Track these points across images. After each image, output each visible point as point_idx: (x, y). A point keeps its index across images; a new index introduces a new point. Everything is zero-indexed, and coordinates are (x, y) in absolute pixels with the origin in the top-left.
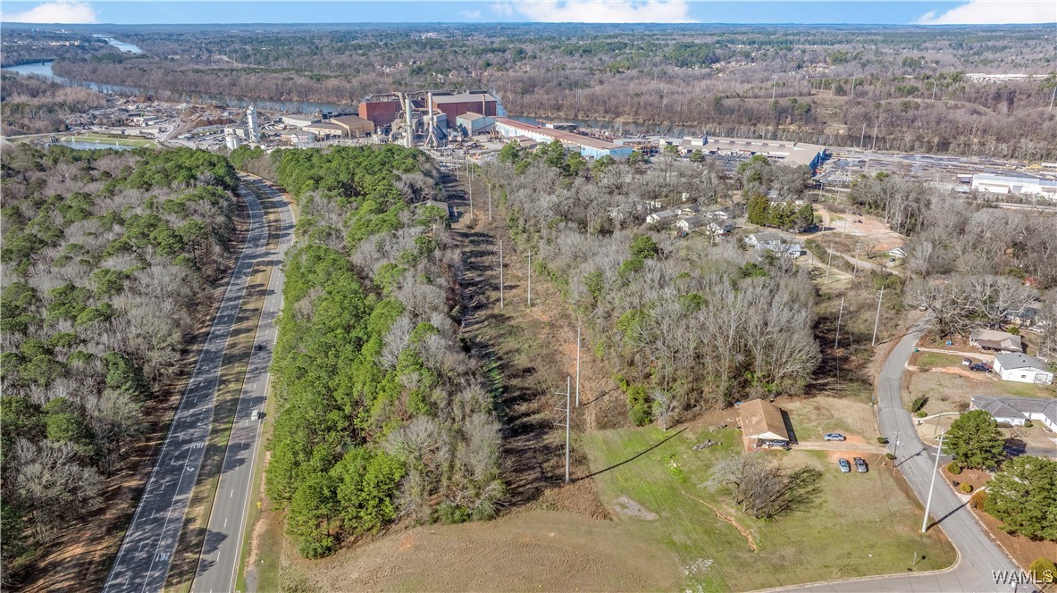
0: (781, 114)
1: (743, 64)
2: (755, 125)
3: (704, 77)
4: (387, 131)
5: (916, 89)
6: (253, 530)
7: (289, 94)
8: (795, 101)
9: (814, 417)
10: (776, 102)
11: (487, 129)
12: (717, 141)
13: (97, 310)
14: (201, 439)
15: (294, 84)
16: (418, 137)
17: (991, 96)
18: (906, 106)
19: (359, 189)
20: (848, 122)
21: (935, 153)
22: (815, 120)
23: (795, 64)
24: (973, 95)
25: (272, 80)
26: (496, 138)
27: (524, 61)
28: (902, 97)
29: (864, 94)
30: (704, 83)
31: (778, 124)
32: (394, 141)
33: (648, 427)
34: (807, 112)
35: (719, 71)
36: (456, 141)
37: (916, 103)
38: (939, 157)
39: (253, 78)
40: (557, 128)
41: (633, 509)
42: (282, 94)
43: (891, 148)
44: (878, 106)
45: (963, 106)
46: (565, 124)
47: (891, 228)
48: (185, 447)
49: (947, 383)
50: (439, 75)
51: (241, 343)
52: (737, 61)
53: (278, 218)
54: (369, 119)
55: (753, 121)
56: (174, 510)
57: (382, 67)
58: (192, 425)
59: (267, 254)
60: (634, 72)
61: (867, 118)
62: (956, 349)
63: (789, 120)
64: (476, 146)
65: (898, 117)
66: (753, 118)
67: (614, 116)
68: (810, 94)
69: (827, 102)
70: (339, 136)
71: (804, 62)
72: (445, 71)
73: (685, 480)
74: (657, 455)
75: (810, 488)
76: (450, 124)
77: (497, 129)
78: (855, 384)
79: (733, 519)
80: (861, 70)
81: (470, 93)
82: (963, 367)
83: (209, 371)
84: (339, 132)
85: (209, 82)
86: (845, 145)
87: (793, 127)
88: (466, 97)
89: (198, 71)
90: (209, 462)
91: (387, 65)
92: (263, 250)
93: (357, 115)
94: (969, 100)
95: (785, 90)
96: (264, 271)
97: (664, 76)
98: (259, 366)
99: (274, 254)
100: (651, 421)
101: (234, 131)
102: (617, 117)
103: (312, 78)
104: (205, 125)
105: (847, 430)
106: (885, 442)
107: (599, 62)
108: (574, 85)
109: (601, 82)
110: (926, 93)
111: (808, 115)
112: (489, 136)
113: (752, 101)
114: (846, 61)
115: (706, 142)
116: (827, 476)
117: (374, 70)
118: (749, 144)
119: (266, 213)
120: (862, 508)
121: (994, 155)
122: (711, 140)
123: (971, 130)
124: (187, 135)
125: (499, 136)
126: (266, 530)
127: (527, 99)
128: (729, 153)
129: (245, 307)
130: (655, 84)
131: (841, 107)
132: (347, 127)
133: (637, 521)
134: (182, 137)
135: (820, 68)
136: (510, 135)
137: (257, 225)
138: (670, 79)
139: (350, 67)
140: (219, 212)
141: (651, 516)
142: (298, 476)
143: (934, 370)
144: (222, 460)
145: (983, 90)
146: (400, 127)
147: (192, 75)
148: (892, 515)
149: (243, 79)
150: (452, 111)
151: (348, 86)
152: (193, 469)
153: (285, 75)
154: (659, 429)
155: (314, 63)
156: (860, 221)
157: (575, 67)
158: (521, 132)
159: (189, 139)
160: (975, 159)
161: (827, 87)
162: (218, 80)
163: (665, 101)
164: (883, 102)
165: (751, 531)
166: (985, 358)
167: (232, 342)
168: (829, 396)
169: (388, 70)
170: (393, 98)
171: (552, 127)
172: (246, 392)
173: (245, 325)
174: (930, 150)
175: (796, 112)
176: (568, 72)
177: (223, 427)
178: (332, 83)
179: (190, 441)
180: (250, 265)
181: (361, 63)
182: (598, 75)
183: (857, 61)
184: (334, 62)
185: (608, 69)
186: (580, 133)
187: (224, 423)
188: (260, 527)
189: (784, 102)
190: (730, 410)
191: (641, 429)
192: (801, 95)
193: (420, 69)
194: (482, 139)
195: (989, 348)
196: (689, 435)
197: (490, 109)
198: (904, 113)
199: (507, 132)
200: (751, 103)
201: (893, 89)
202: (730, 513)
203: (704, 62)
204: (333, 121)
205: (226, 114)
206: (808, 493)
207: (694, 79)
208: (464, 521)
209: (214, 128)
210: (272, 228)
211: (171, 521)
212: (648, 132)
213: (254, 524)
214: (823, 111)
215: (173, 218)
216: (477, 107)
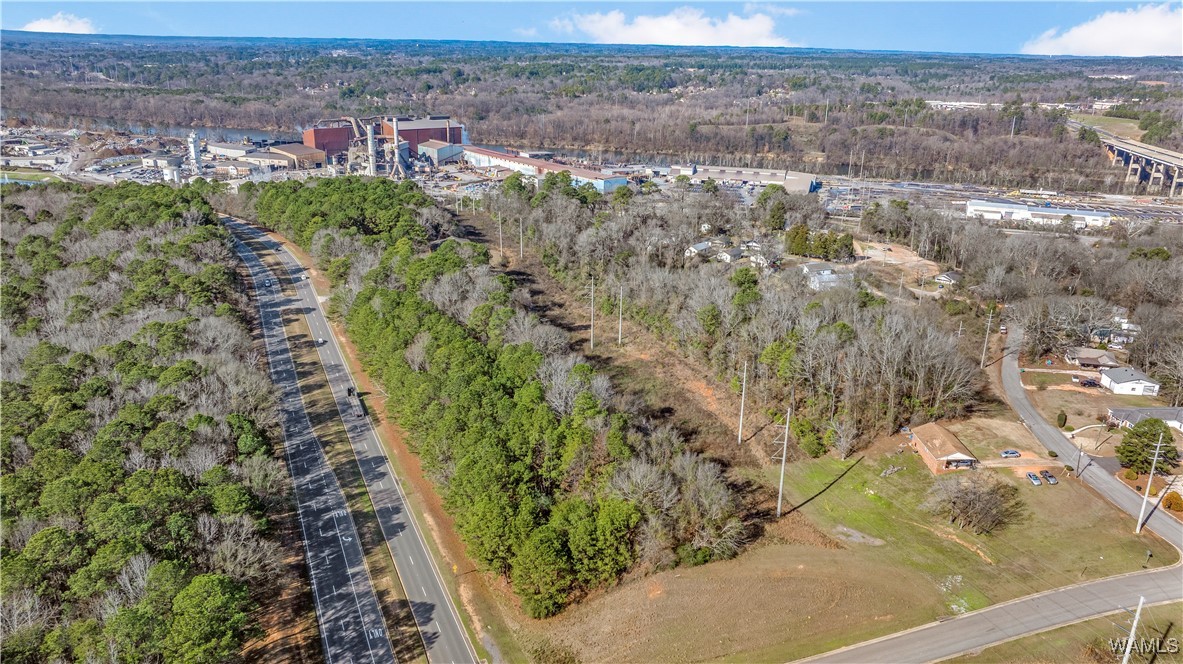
0: (759, 141)
1: (701, 88)
2: (732, 153)
3: (666, 103)
4: (342, 160)
5: (887, 116)
6: (459, 596)
7: (201, 120)
8: (771, 128)
9: (980, 437)
10: (754, 130)
11: (455, 159)
12: (706, 170)
13: (183, 369)
14: (340, 505)
15: (206, 107)
16: (379, 168)
17: (957, 124)
18: (882, 133)
19: (371, 226)
20: (826, 150)
21: (921, 181)
22: (793, 147)
23: (754, 89)
24: (942, 123)
25: (178, 104)
26: (467, 169)
27: (467, 84)
28: (874, 123)
29: (836, 121)
30: (667, 109)
31: (756, 152)
32: (353, 172)
33: (823, 459)
34: (785, 139)
35: (680, 96)
36: (424, 172)
37: (891, 129)
38: (925, 184)
39: (152, 100)
40: (533, 156)
41: (857, 537)
42: (192, 119)
43: (877, 175)
44: (855, 133)
45: (934, 134)
46: (540, 153)
47: (921, 255)
48: (327, 516)
49: (1071, 399)
50: (375, 99)
51: (321, 400)
52: (695, 86)
53: (277, 260)
54: (317, 147)
55: (731, 149)
56: (357, 584)
57: (305, 88)
58: (319, 492)
59: (289, 301)
60: (593, 97)
61: (845, 146)
62: (1057, 368)
63: (766, 148)
64: (448, 177)
65: (875, 144)
66: (732, 146)
67: (583, 144)
68: (783, 122)
69: (802, 129)
70: (285, 167)
71: (763, 87)
72: (382, 94)
73: (890, 505)
74: (847, 484)
75: (1013, 502)
76: (412, 152)
77: (466, 159)
78: (994, 405)
79: (954, 537)
80: (821, 96)
81: (431, 118)
82: (1075, 384)
83: (299, 432)
84: (284, 163)
85: (95, 104)
86: (832, 173)
87: (771, 155)
88: (426, 123)
89: (78, 91)
90: (365, 530)
91: (310, 86)
92: (280, 297)
93: (302, 143)
94: (938, 127)
95: (757, 117)
96: (297, 320)
97: (624, 101)
98: (356, 423)
99: (298, 300)
100: (825, 452)
101: (155, 162)
102: (587, 145)
103: (226, 101)
104: (113, 155)
105: (1017, 447)
106: (1054, 455)
107: (550, 85)
108: (531, 110)
109: (559, 107)
110: (897, 120)
111: (785, 142)
112: (458, 166)
113: (725, 127)
114: (806, 86)
115: (695, 172)
116: (1023, 490)
117: (297, 92)
118: (739, 173)
119: (261, 256)
120: (1070, 516)
121: (975, 182)
122: (700, 169)
123: (945, 157)
124: (95, 167)
125: (469, 165)
126: (474, 595)
127: (484, 125)
128: (721, 182)
129: (299, 361)
130: (616, 110)
131: (816, 134)
132: (294, 157)
133: (868, 547)
134: (90, 169)
135: (780, 94)
136: (482, 165)
137: (257, 269)
138: (632, 105)
139: (267, 88)
140: (230, 255)
141: (879, 542)
142: (511, 532)
143: (1050, 388)
144: (380, 527)
145: (949, 118)
146: (359, 156)
147: (71, 96)
148: (1102, 519)
149: (140, 101)
150: (413, 137)
151: (273, 110)
152: (350, 539)
153: (192, 97)
154: (836, 460)
155: (221, 83)
156: (890, 250)
157: (526, 90)
158: (495, 161)
159: (99, 171)
160: (958, 186)
161: (800, 114)
162: (107, 102)
163: (638, 127)
164: (859, 129)
165: (977, 546)
166: (1090, 374)
167: (308, 400)
168: (980, 417)
169: (312, 92)
170: (344, 123)
171: (527, 156)
172: (359, 453)
173: (311, 380)
174: (915, 176)
175: (773, 140)
176: (522, 96)
177: (357, 491)
178: (253, 107)
179: (328, 509)
180: (276, 315)
181: (279, 84)
182: (553, 100)
183: (816, 86)
184: (246, 82)
185: (564, 93)
186: (556, 162)
187: (356, 487)
188: (465, 593)
189: (761, 128)
190: (897, 436)
191: (816, 460)
192: (774, 122)
193: (352, 91)
194: (452, 169)
195: (1088, 365)
196: (869, 462)
197: (455, 137)
198: (880, 141)
199: (479, 161)
200: (725, 130)
201: (865, 116)
202: (949, 533)
203: (661, 87)
204: (272, 149)
205: (133, 142)
206: (1012, 506)
207: (657, 105)
208: (706, 561)
209: (127, 158)
210: (278, 272)
211: (361, 596)
212: (628, 161)
213: (457, 590)
214: (798, 139)
215: (181, 262)
216: (440, 135)
